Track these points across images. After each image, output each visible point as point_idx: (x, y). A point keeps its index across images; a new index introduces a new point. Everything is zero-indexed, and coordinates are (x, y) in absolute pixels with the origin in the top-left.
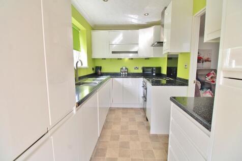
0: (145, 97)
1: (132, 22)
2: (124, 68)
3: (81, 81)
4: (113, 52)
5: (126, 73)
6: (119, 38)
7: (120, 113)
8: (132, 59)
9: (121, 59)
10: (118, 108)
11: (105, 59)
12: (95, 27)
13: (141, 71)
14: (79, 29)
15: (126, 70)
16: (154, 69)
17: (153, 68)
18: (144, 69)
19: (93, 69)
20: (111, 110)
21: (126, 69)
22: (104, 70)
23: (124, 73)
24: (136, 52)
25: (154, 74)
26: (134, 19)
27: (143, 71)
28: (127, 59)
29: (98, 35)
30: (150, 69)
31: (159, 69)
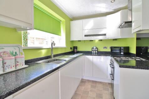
0: (112, 74)
2: (95, 48)
4: (85, 36)
5: (96, 52)
8: (101, 40)
9: (92, 40)
11: (80, 41)
12: (74, 19)
13: (109, 50)
14: (61, 21)
15: (96, 49)
16: (122, 48)
17: (120, 47)
18: (112, 48)
19: (71, 48)
21: (96, 48)
22: (79, 50)
23: (94, 52)
24: (105, 35)
25: (122, 53)
27: (112, 50)
28: (97, 41)
30: (118, 49)
31: (127, 49)
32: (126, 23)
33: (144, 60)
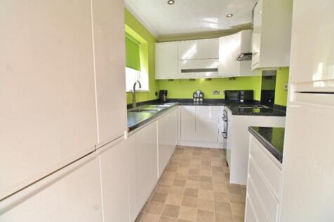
0: (225, 133)
1: (210, 28)
2: (198, 92)
3: (140, 108)
4: (183, 71)
5: (201, 99)
6: (191, 51)
7: (190, 154)
8: (210, 79)
9: (194, 80)
10: (188, 148)
11: (172, 80)
12: (160, 39)
13: (222, 96)
15: (201, 95)
16: (242, 93)
17: (240, 91)
18: (226, 93)
19: (156, 94)
20: (179, 149)
21: (201, 93)
22: (170, 96)
23: (198, 100)
24: (216, 70)
25: (242, 101)
26: (213, 24)
27: (226, 97)
28: (202, 80)
29: (164, 48)
30: (236, 95)
31: (251, 93)
32: (245, 54)
33: (267, 107)
